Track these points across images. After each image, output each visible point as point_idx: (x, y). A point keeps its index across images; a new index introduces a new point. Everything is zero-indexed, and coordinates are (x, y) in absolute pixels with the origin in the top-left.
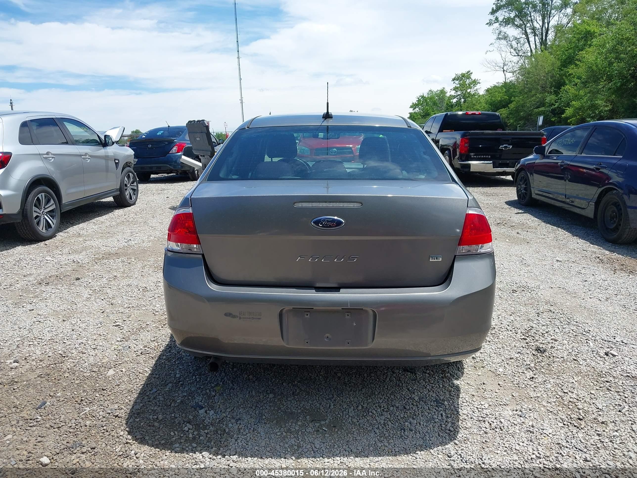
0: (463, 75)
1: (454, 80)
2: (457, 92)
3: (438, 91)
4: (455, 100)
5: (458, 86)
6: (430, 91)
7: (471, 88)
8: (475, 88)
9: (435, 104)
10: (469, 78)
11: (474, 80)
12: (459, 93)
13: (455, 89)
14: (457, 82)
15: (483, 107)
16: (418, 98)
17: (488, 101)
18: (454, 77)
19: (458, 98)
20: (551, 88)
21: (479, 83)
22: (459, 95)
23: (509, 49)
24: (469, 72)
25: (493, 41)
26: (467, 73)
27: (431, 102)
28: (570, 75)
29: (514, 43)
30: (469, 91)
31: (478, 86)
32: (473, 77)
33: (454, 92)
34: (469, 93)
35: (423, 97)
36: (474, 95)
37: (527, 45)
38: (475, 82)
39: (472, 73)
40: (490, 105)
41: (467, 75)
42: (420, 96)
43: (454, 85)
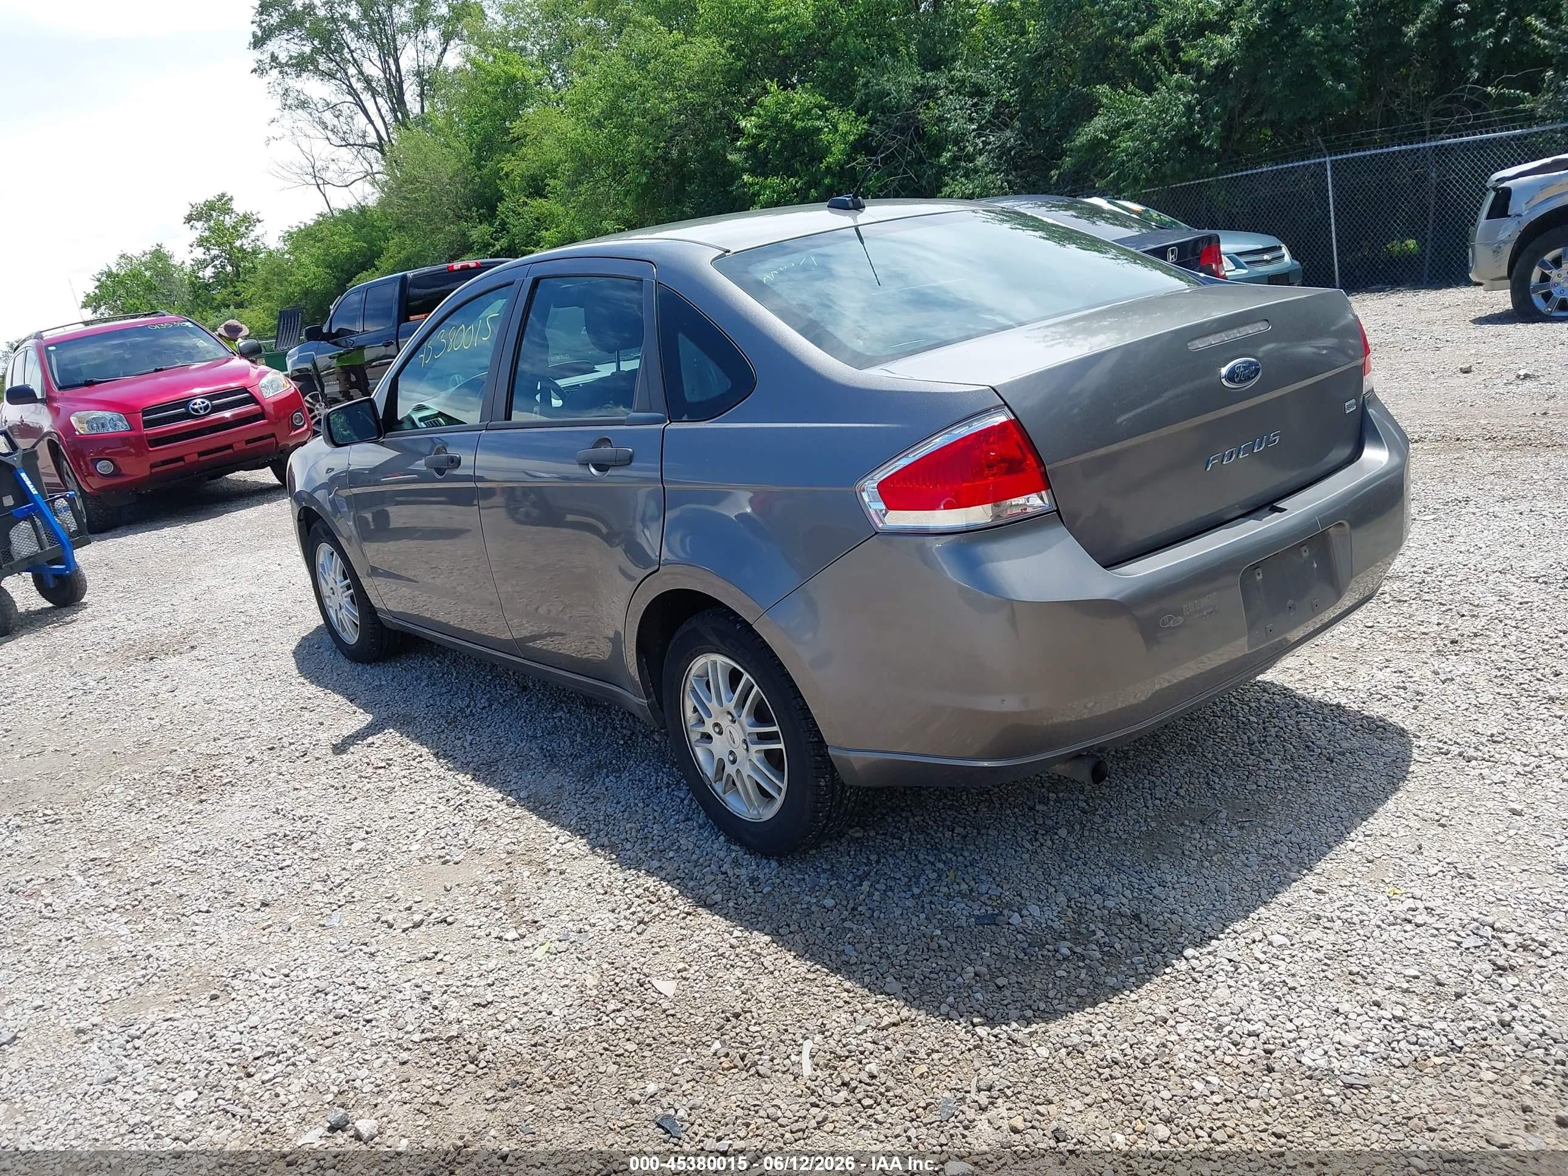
0: (211, 206)
1: (189, 219)
2: (208, 249)
3: (145, 254)
4: (209, 272)
5: (207, 233)
6: (122, 256)
7: (243, 236)
8: (252, 235)
9: (150, 288)
10: (228, 211)
11: (245, 216)
12: (215, 252)
13: (202, 242)
14: (199, 224)
15: (311, 276)
16: (99, 280)
17: (318, 258)
18: (188, 213)
19: (215, 266)
20: (469, 209)
21: (259, 221)
22: (215, 257)
23: (317, 132)
24: (223, 195)
25: (277, 114)
26: (220, 200)
27: (138, 285)
28: (507, 175)
29: (328, 117)
30: (238, 243)
31: (258, 230)
32: (239, 207)
33: (202, 250)
34: (241, 249)
35: (110, 275)
36: (255, 252)
37: (361, 119)
38: (248, 220)
39: (231, 199)
40: (327, 267)
41: (220, 205)
42: (102, 274)
43: (194, 235)
